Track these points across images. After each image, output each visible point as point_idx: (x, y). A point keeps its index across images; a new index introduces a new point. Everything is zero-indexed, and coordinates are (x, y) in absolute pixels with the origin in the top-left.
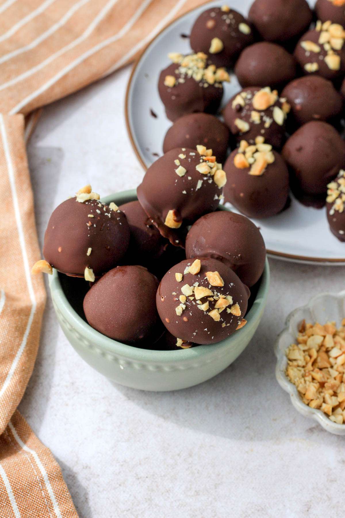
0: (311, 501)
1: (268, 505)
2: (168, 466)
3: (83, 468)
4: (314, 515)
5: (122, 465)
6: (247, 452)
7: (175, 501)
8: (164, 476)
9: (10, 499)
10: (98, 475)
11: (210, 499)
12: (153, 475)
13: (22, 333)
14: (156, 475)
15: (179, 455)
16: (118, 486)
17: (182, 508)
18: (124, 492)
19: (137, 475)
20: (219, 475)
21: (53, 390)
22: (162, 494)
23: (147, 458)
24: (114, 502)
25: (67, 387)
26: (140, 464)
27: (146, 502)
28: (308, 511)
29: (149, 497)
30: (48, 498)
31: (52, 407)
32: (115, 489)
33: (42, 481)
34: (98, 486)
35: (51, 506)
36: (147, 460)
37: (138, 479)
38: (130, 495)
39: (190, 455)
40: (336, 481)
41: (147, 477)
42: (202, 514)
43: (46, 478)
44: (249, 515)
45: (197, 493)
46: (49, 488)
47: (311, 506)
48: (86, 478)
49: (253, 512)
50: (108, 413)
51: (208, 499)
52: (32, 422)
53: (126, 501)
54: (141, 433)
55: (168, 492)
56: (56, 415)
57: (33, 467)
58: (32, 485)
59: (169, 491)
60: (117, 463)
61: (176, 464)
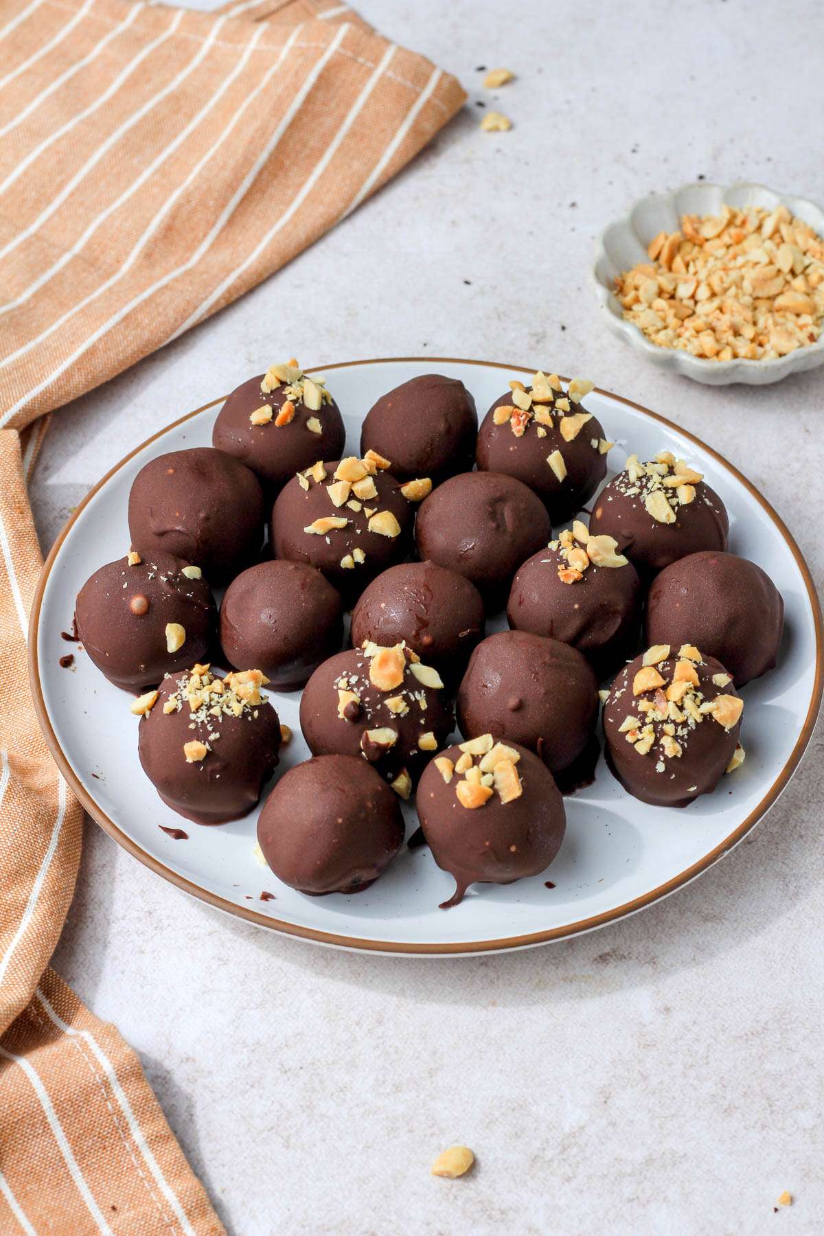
0: (610, 1085)
1: (530, 1100)
2: (338, 1044)
3: (182, 1062)
4: (618, 1108)
5: (253, 1051)
6: (485, 1008)
7: (357, 1106)
8: (333, 1063)
9: (49, 1120)
10: (210, 1073)
11: (422, 1097)
12: (313, 1064)
13: (49, 827)
14: (319, 1064)
15: (358, 1023)
16: (248, 1087)
17: (371, 1117)
18: (261, 1097)
19: (282, 1065)
20: (434, 1053)
21: (115, 928)
22: (332, 1095)
23: (298, 1034)
24: (243, 1117)
25: (140, 920)
26: (286, 1046)
27: (304, 1112)
28: (605, 1102)
29: (308, 1103)
30: (120, 1114)
31: (115, 958)
32: (243, 1093)
33: (106, 1084)
34: (212, 1092)
35: (126, 1129)
36: (299, 1037)
37: (286, 1072)
38: (273, 1102)
39: (380, 1023)
40: (654, 1046)
41: (301, 1068)
42: (408, 1124)
43: (112, 1077)
44: (497, 1120)
45: (397, 1088)
46: (121, 1096)
47: (610, 1093)
48: (188, 1079)
49: (503, 1114)
50: (220, 959)
51: (418, 1097)
52: (80, 987)
53: (266, 1113)
54: (285, 990)
55: (342, 1090)
56: (123, 972)
57: (87, 1059)
58: (87, 1093)
59: (344, 1090)
60: (243, 1048)
61: (354, 1041)
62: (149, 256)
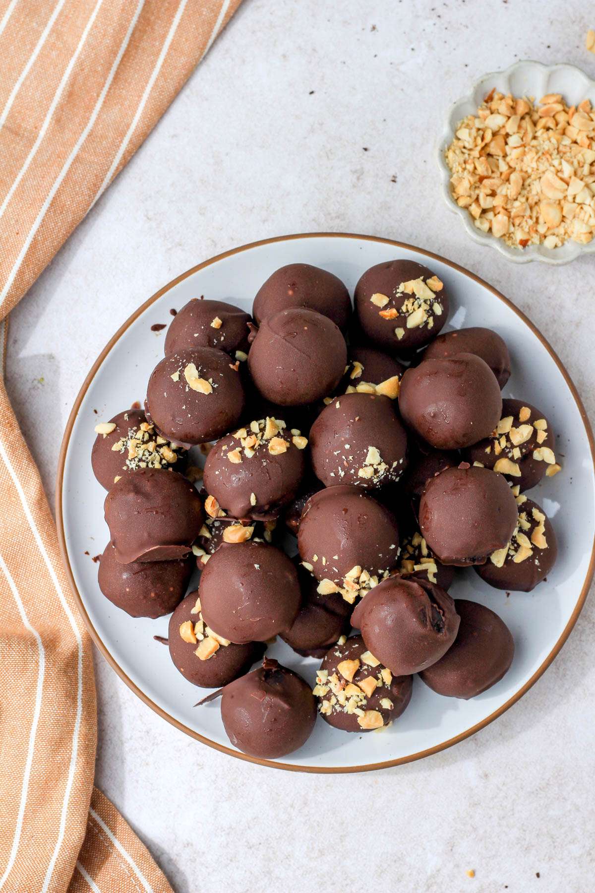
0: (453, 837)
1: (405, 853)
2: (281, 823)
3: (185, 847)
4: (459, 854)
5: (228, 834)
6: (371, 786)
7: (298, 868)
8: (280, 838)
10: (204, 853)
11: (338, 858)
12: (267, 839)
14: (270, 839)
15: (292, 806)
16: (229, 862)
17: (308, 876)
18: (237, 868)
19: (248, 843)
20: (342, 823)
21: (127, 747)
22: (282, 862)
23: (255, 818)
24: (228, 884)
25: (142, 738)
26: (249, 828)
27: (265, 876)
28: (451, 850)
29: (268, 870)
31: (131, 771)
32: (227, 865)
34: (207, 867)
36: (255, 820)
37: (251, 848)
38: (246, 871)
39: (306, 804)
40: (479, 804)
41: (260, 844)
42: (331, 879)
44: (385, 870)
45: (322, 853)
47: (454, 843)
48: (190, 859)
49: (389, 865)
50: (198, 765)
51: (335, 857)
52: (113, 794)
53: (242, 880)
54: (243, 785)
55: (287, 858)
56: (137, 781)
59: (289, 857)
60: (222, 832)
61: (291, 819)
62: (58, 120)
